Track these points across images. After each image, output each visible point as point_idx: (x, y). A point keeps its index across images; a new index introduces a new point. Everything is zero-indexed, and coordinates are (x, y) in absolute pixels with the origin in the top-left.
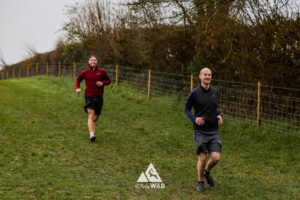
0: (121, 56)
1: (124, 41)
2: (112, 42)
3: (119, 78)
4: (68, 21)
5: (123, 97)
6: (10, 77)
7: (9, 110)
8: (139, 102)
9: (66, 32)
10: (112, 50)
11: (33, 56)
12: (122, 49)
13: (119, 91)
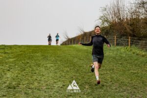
0: (131, 32)
1: (133, 24)
2: (126, 25)
3: (131, 43)
4: (102, 15)
5: (134, 53)
6: (71, 44)
7: (76, 60)
8: (143, 56)
9: (101, 21)
10: (126, 29)
11: (82, 33)
12: (131, 28)
13: (131, 50)
